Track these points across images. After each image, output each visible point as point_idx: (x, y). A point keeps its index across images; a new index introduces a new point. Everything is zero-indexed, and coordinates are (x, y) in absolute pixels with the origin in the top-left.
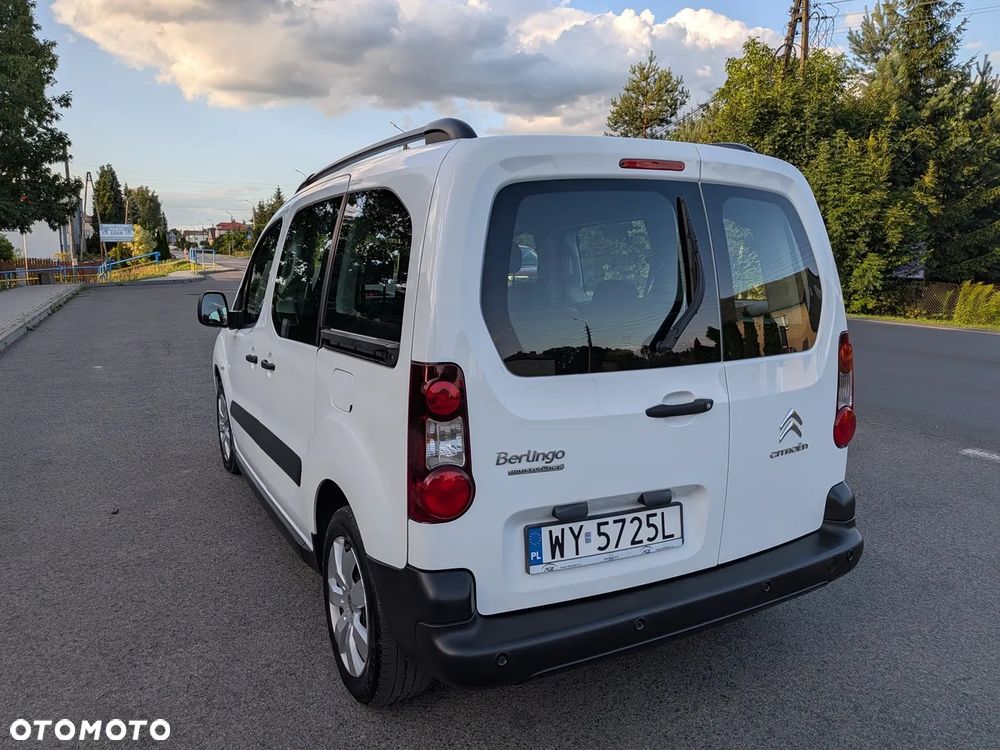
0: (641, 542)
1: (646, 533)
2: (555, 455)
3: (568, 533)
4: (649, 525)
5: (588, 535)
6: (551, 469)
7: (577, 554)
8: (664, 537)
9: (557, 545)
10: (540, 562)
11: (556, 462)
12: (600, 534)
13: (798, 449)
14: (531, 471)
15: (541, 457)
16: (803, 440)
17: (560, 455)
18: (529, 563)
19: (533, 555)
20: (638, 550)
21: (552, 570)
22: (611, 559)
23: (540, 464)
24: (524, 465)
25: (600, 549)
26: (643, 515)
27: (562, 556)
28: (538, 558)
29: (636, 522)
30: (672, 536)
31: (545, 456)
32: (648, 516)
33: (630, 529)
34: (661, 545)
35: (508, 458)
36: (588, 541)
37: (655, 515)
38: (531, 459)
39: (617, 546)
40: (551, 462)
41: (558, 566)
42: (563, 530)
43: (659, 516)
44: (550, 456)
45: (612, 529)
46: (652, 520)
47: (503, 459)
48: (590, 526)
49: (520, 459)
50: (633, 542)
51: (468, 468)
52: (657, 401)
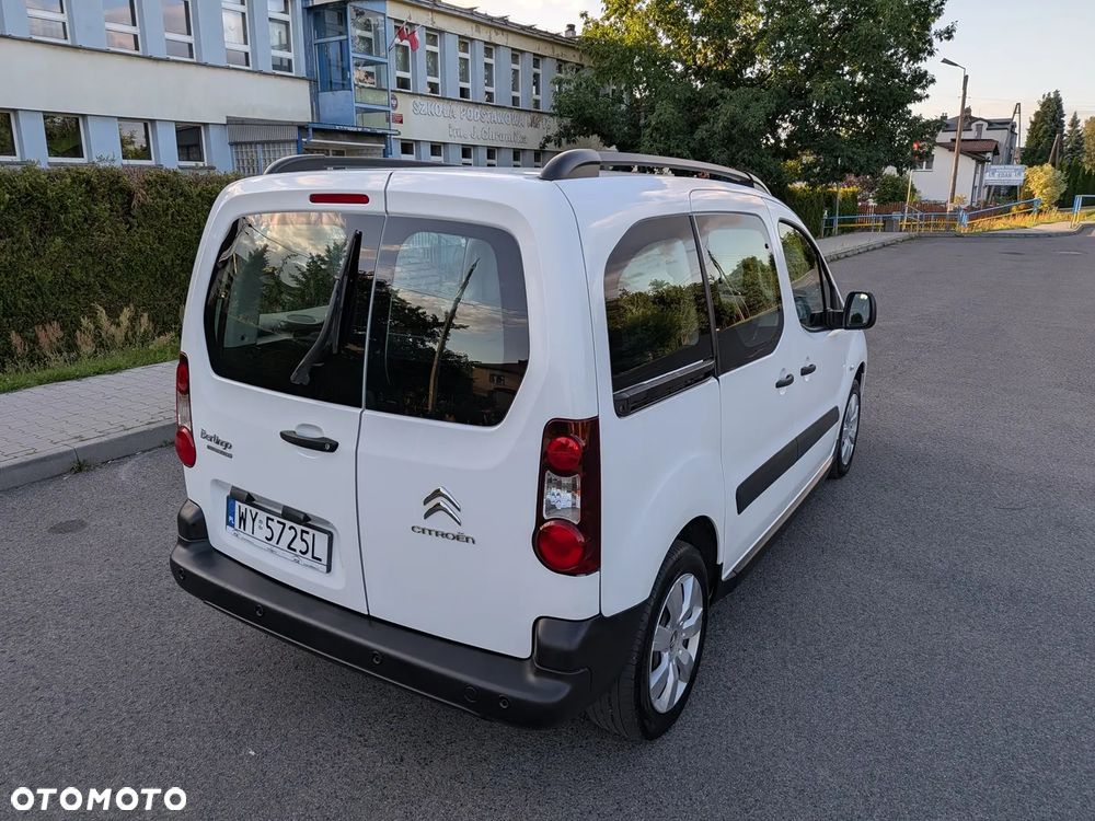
0: (295, 550)
8: (313, 557)
11: (227, 451)
13: (457, 538)
16: (466, 531)
30: (320, 560)
32: (303, 531)
52: (290, 427)
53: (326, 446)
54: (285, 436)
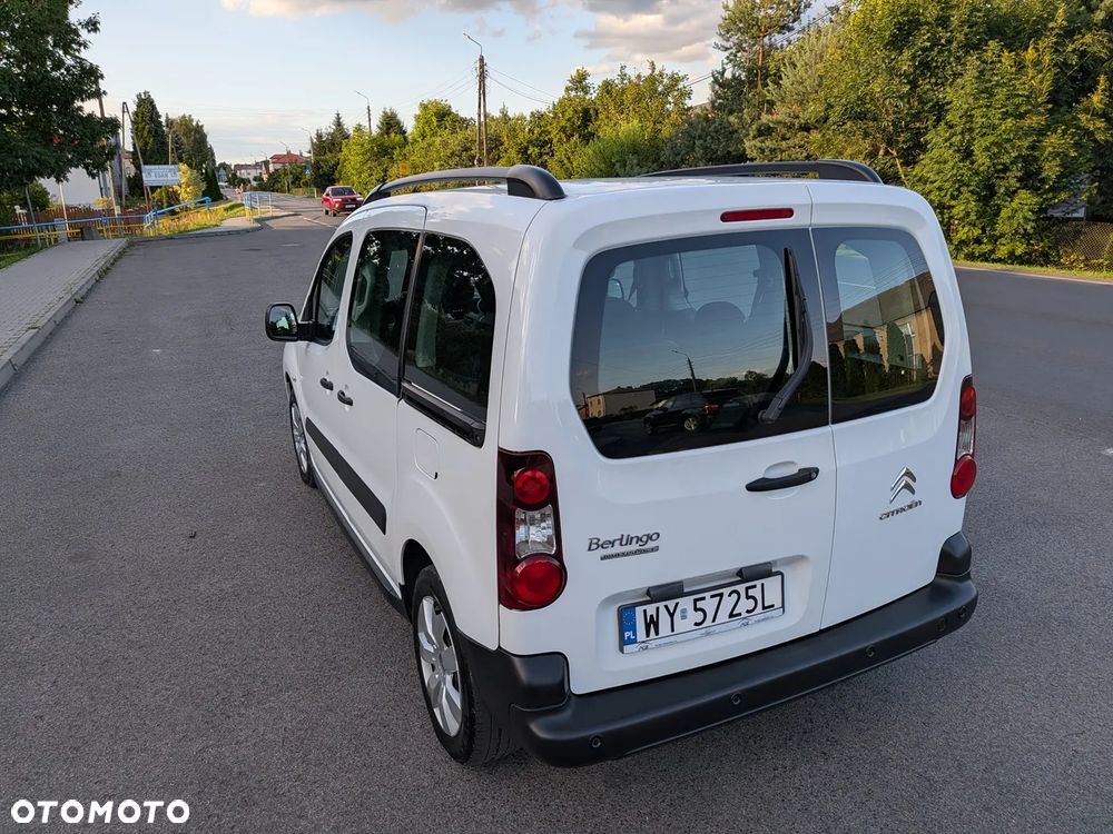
0: (740, 614)
1: (745, 605)
2: (650, 537)
3: (663, 612)
4: (748, 597)
5: (684, 611)
6: (645, 551)
7: (673, 630)
8: (764, 608)
9: (652, 624)
10: (635, 641)
11: (651, 544)
12: (696, 609)
13: (910, 507)
14: (624, 555)
15: (635, 540)
16: (916, 498)
17: (654, 537)
18: (623, 642)
19: (627, 634)
20: (736, 623)
21: (647, 648)
22: (708, 634)
23: (634, 547)
24: (617, 549)
25: (696, 624)
26: (741, 588)
27: (657, 633)
28: (632, 637)
29: (735, 596)
30: (773, 606)
31: (639, 539)
32: (747, 589)
33: (728, 602)
34: (762, 616)
35: (600, 543)
36: (684, 617)
37: (755, 586)
38: (624, 542)
39: (714, 621)
40: (644, 544)
41: (653, 643)
42: (658, 608)
43: (759, 587)
44: (644, 539)
45: (709, 604)
46: (751, 592)
47: (595, 545)
48: (686, 603)
49: (612, 543)
50: (731, 615)
51: (559, 555)
53: (806, 476)
54: (752, 487)
